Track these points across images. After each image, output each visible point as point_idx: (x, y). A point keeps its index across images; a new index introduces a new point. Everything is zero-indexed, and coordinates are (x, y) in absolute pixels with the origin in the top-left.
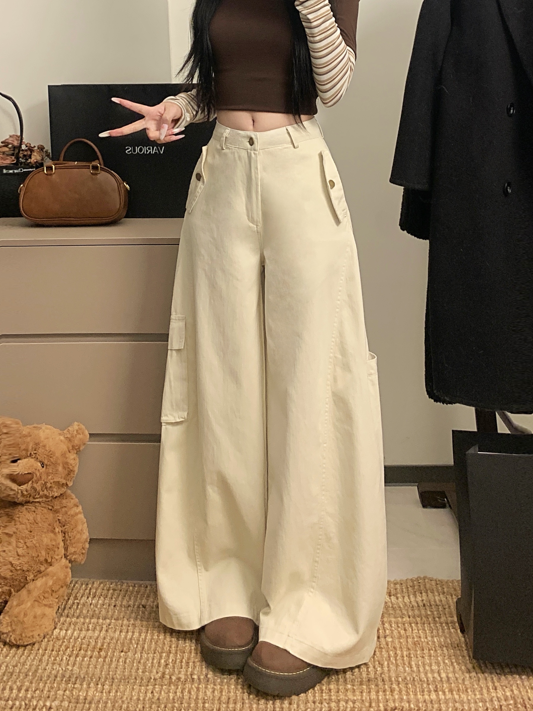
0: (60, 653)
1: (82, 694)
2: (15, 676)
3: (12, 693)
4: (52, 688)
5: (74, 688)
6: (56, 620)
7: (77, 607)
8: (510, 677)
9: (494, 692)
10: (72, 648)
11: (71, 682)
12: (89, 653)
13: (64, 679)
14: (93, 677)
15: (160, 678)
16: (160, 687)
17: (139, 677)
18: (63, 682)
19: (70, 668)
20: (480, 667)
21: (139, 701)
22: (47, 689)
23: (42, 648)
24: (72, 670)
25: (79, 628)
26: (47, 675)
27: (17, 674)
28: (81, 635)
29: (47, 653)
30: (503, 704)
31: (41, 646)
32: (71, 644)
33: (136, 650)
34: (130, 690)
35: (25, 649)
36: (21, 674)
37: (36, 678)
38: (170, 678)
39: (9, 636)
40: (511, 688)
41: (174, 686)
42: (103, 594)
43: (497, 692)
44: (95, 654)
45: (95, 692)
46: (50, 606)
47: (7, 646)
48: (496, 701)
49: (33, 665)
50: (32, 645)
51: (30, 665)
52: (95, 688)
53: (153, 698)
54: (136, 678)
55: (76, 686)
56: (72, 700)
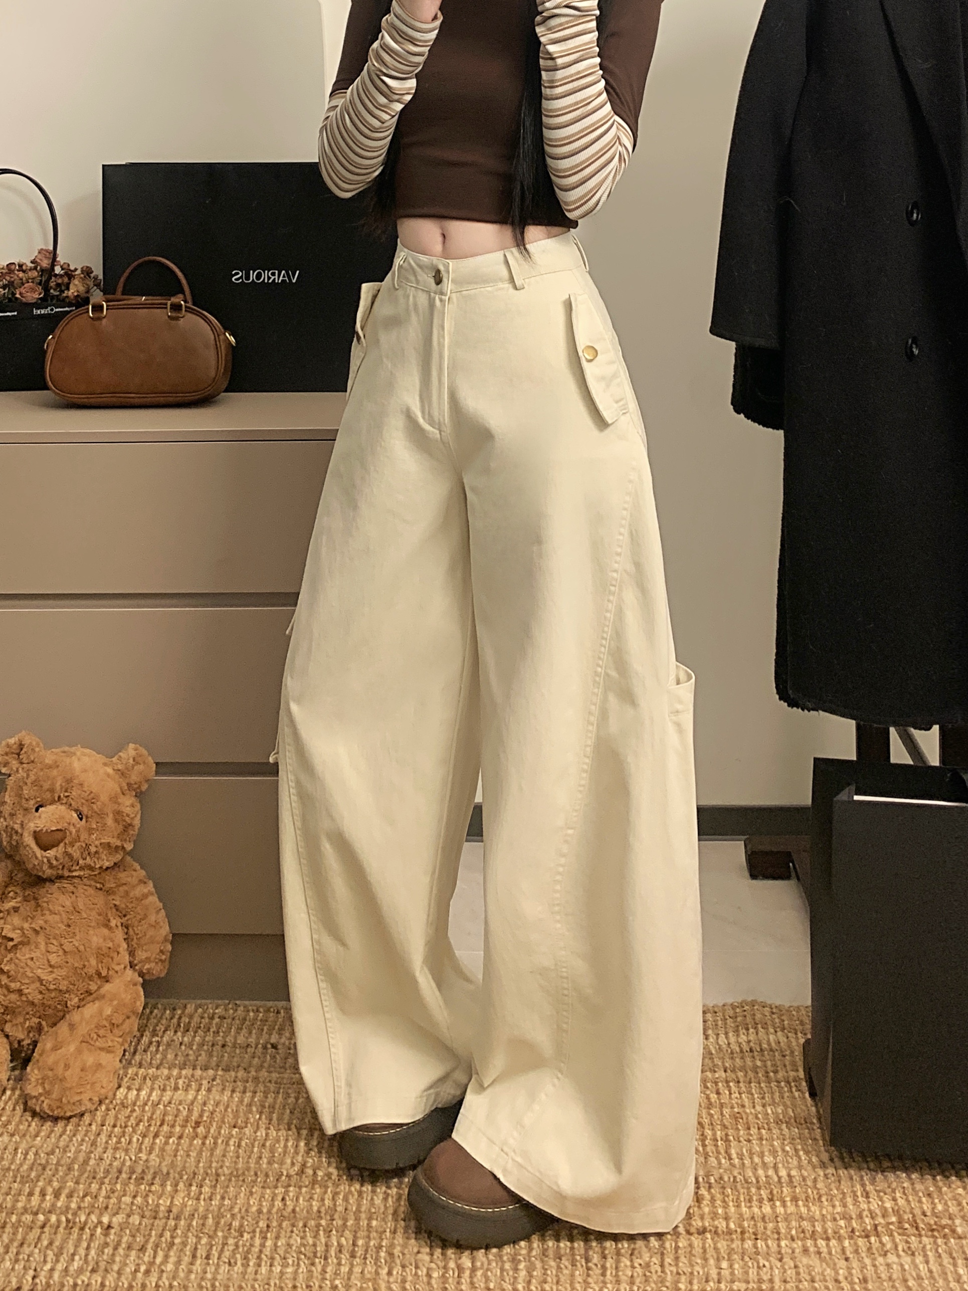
0: (127, 1130)
1: (164, 1202)
2: (50, 1170)
3: (45, 1200)
4: (113, 1192)
5: (150, 1191)
6: (121, 1072)
7: (157, 1051)
8: (891, 1176)
9: (864, 1201)
10: (148, 1122)
11: (144, 1182)
12: (178, 1129)
13: (134, 1177)
14: (184, 1172)
15: (297, 1174)
16: (297, 1189)
17: (261, 1172)
18: (132, 1181)
19: (143, 1156)
20: (842, 1158)
21: (261, 1215)
22: (103, 1193)
23: (96, 1122)
24: (147, 1161)
25: (160, 1086)
26: (104, 1169)
27: (54, 1167)
28: (164, 1098)
29: (105, 1131)
30: (880, 1223)
31: (94, 1119)
32: (145, 1114)
33: (258, 1124)
34: (245, 1195)
35: (69, 1122)
36: (60, 1168)
37: (86, 1175)
38: (315, 1173)
39: (40, 1102)
40: (893, 1195)
41: (320, 1186)
42: (202, 1025)
43: (869, 1202)
44: (187, 1131)
45: (186, 1199)
46: (109, 1050)
47: (36, 1119)
48: (867, 1216)
49: (80, 1152)
50: (78, 1116)
51: (75, 1152)
52: (186, 1192)
53: (284, 1209)
54: (256, 1174)
55: (153, 1188)
56: (146, 1213)
